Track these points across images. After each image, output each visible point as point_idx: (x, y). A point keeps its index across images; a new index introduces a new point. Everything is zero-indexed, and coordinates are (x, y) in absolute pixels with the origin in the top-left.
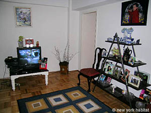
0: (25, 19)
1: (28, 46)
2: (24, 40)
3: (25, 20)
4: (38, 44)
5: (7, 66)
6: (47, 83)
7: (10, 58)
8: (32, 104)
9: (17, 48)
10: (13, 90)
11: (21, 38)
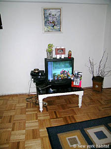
0: (54, 22)
1: (58, 57)
2: (54, 49)
3: (54, 24)
4: (70, 55)
5: (33, 79)
6: (80, 105)
7: (37, 71)
8: (67, 138)
9: (46, 59)
10: (40, 111)
11: (50, 46)
